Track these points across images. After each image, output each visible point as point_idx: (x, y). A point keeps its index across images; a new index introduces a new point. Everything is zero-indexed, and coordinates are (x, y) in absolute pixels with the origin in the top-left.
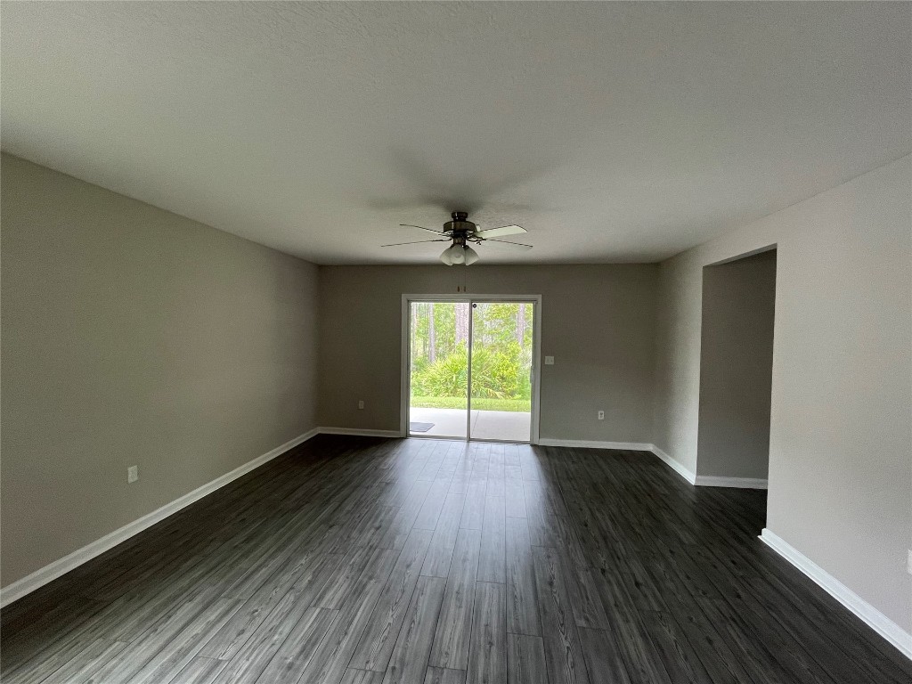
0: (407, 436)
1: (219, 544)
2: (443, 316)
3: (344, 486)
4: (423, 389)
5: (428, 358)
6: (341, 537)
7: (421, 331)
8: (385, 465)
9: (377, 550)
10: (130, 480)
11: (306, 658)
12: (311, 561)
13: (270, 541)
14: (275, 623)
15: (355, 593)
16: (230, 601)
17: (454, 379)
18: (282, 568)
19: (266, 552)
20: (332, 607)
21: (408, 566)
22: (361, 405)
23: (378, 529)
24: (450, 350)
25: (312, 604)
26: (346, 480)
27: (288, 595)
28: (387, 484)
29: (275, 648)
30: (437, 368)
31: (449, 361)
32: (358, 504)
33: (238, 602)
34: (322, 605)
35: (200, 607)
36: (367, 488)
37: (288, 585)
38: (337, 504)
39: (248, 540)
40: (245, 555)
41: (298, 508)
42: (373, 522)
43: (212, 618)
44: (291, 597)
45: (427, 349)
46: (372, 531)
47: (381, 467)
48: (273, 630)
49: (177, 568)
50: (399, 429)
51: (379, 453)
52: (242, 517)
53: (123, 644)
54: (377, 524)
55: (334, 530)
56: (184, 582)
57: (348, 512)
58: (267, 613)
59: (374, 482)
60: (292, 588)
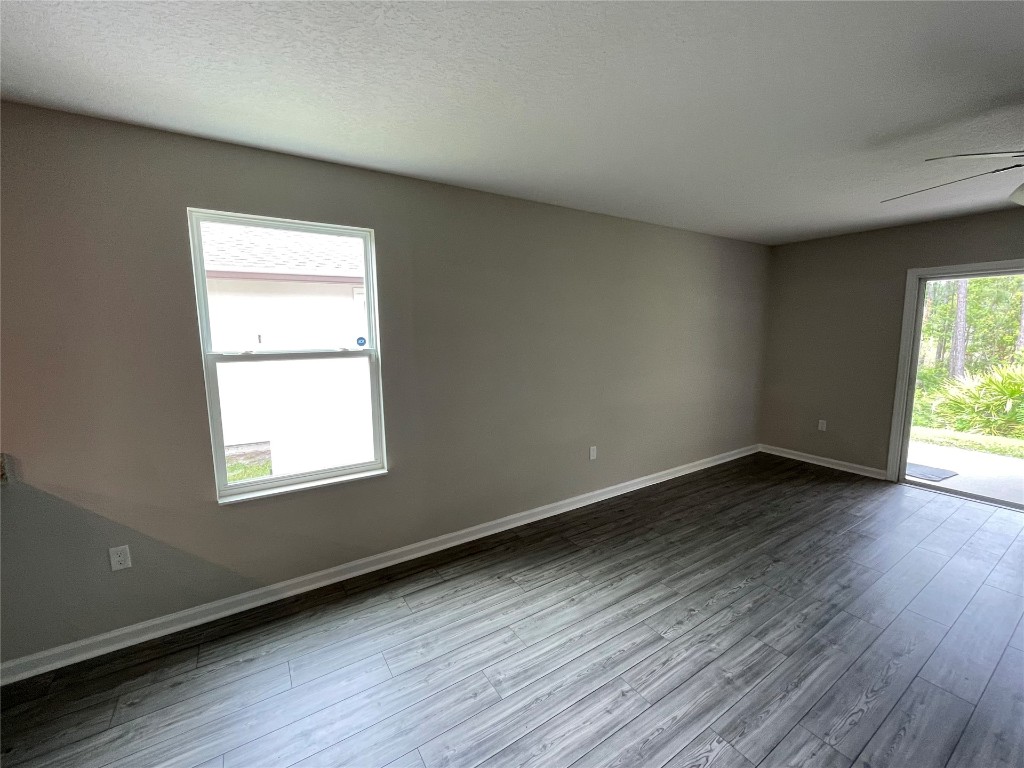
0: (900, 480)
1: (656, 535)
2: (988, 301)
3: (792, 521)
4: (933, 417)
5: (945, 371)
6: (791, 579)
7: (935, 326)
8: (860, 510)
9: (843, 615)
10: (592, 458)
11: (747, 683)
12: (752, 589)
13: (704, 550)
14: (713, 631)
15: (809, 649)
16: (669, 590)
17: (1008, 407)
18: (720, 581)
19: (700, 559)
20: (779, 647)
21: (898, 655)
22: (822, 425)
23: (844, 588)
24: (1001, 358)
25: (754, 633)
26: (795, 515)
27: (725, 612)
28: (861, 536)
29: (714, 655)
30: (966, 385)
31: (997, 377)
32: (813, 547)
33: (676, 594)
34: (767, 639)
35: (644, 583)
36: (828, 532)
37: (725, 602)
38: (784, 539)
39: (683, 541)
40: (681, 554)
41: (735, 527)
42: (837, 577)
43: (655, 596)
44: (728, 615)
45: (947, 355)
46: (835, 587)
47: (852, 511)
48: (711, 638)
49: (625, 541)
50: (886, 468)
51: (847, 493)
52: (678, 516)
53: (590, 584)
54: (844, 581)
55: (780, 566)
56: (630, 556)
57: (800, 552)
58: (703, 617)
59: (839, 528)
60: (729, 606)
